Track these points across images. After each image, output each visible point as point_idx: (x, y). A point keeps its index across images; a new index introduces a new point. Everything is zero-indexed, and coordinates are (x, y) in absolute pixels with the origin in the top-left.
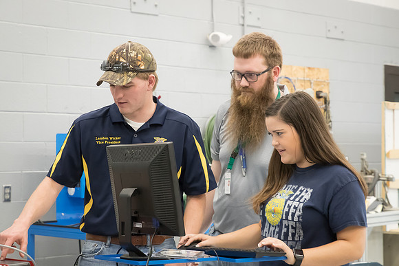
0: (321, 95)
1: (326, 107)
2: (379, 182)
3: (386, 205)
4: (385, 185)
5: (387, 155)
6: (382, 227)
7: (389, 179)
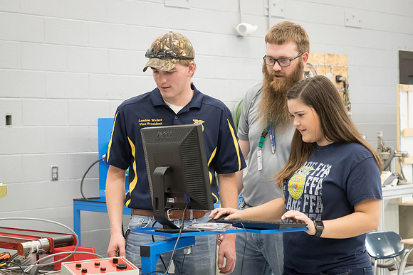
0: (340, 79)
1: (345, 90)
2: (394, 158)
3: (402, 179)
4: (400, 161)
5: (402, 133)
6: (398, 199)
7: (403, 156)
